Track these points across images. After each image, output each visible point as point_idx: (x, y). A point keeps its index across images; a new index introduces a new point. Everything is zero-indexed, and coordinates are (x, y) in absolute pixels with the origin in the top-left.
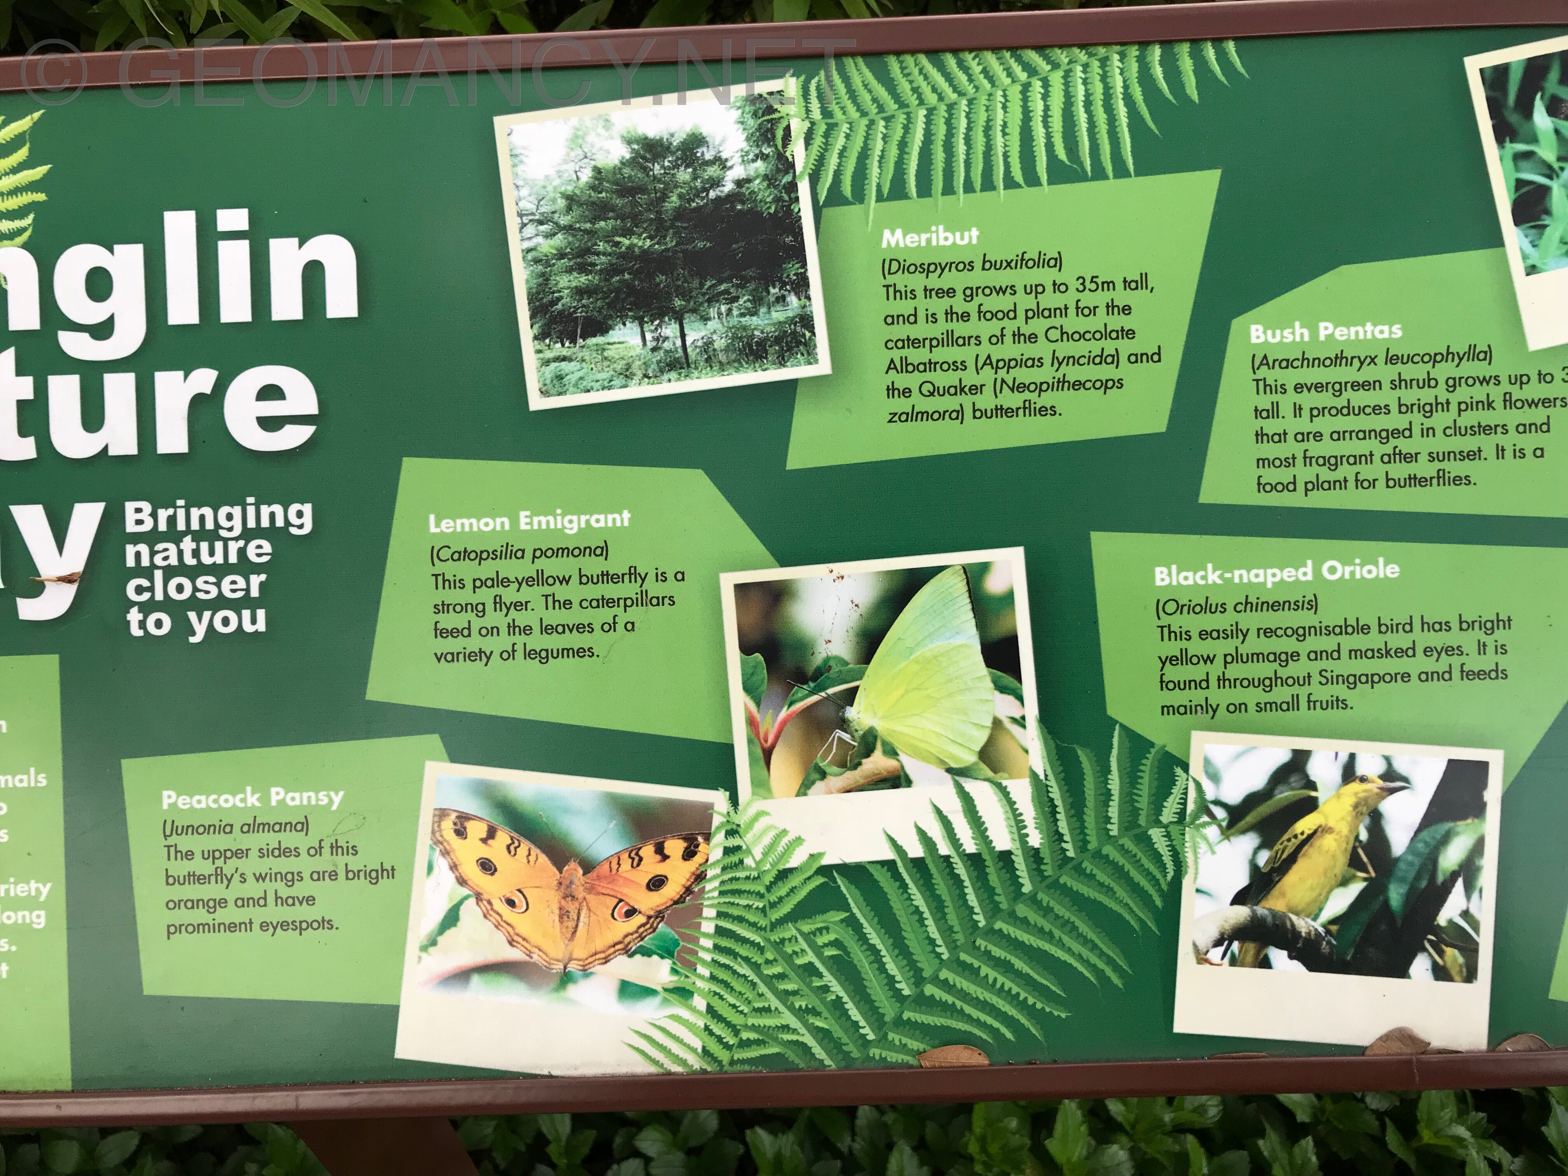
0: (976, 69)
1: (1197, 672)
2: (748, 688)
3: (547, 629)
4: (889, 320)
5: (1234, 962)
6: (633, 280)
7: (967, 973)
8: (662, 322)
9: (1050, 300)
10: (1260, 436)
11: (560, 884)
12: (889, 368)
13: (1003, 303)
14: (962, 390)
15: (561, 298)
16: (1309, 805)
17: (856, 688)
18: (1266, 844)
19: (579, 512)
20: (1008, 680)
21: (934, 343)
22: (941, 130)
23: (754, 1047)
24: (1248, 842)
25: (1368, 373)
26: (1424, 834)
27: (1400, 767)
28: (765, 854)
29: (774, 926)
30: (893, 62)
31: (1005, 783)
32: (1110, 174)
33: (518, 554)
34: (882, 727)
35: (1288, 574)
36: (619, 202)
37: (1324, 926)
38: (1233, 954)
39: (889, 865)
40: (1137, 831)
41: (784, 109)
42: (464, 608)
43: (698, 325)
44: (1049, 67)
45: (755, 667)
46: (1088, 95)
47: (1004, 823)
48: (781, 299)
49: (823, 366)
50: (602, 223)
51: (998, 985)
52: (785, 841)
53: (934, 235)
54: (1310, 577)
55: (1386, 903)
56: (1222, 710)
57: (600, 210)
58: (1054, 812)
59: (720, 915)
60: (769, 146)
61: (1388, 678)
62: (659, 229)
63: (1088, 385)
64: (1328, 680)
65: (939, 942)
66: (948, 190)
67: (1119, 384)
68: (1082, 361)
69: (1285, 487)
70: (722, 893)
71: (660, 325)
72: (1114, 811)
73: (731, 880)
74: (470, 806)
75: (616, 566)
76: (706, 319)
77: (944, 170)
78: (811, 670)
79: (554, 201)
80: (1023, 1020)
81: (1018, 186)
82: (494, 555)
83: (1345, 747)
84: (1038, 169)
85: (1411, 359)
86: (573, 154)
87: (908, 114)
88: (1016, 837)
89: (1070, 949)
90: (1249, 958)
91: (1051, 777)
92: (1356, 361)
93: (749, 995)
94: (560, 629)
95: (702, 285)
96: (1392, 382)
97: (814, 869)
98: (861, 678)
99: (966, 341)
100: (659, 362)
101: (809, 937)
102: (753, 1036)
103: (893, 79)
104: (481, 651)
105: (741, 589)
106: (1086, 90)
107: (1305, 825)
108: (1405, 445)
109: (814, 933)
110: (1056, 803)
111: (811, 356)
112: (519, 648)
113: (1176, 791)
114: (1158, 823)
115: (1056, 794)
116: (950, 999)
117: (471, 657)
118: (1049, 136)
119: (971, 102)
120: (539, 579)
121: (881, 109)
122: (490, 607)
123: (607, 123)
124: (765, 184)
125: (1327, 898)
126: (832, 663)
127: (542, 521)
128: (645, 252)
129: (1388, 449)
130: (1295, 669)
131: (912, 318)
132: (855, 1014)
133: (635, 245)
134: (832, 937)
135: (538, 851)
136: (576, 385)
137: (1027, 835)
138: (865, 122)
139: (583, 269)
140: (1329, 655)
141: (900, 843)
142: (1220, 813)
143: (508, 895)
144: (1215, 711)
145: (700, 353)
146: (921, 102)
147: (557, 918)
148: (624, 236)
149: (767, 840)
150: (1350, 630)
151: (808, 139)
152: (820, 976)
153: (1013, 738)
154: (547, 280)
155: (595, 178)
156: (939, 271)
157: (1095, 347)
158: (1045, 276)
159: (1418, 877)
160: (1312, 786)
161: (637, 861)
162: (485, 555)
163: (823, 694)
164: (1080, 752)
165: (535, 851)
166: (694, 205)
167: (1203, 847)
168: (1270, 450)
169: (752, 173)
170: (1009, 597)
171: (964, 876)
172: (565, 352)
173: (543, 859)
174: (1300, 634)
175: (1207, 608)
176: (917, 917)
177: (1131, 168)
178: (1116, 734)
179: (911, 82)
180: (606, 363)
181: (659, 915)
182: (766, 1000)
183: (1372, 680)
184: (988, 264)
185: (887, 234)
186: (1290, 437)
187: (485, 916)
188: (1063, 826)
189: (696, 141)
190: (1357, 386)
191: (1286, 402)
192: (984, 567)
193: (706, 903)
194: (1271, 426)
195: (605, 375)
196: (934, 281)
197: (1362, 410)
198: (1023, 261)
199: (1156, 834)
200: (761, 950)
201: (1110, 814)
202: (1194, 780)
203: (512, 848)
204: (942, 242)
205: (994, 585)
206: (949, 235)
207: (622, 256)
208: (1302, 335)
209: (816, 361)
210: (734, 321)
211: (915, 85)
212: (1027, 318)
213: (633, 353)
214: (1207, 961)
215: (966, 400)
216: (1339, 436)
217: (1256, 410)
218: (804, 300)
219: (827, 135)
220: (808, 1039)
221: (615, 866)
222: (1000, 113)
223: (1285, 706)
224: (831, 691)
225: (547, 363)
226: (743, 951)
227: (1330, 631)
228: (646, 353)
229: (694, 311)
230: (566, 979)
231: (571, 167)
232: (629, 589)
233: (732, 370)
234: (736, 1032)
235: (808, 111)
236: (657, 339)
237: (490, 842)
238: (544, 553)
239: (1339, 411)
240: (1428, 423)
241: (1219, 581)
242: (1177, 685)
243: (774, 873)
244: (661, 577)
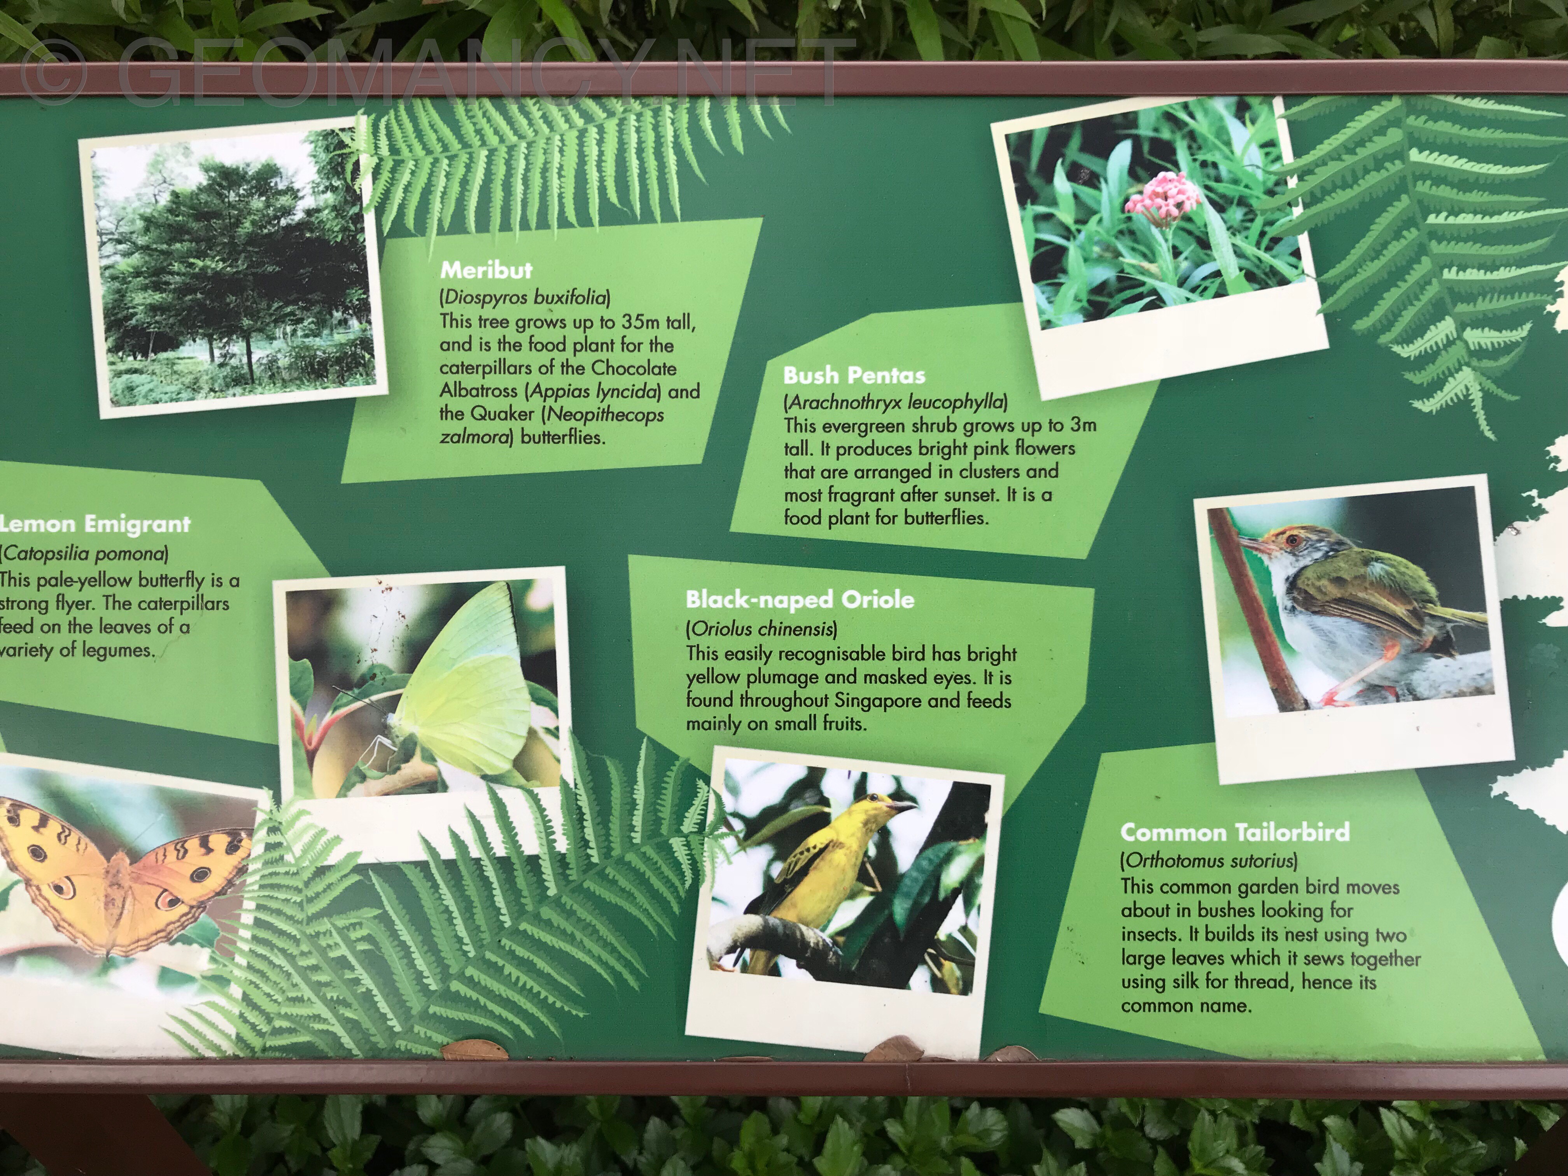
0: (536, 114)
1: (721, 690)
2: (296, 692)
3: (106, 628)
4: (445, 346)
5: (745, 969)
6: (205, 299)
7: (492, 970)
8: (230, 339)
9: (597, 334)
10: (789, 471)
11: (107, 872)
12: (443, 391)
13: (553, 335)
14: (512, 415)
15: (135, 314)
16: (822, 821)
17: (399, 696)
18: (780, 856)
19: (142, 518)
20: (545, 692)
21: (486, 370)
22: (500, 171)
23: (286, 1035)
24: (762, 854)
25: (892, 416)
26: (929, 853)
27: (909, 787)
28: (305, 851)
29: (310, 919)
30: (458, 105)
31: (536, 790)
32: (659, 218)
33: (82, 555)
34: (422, 733)
35: (810, 601)
36: (195, 225)
37: (832, 937)
38: (745, 962)
39: (423, 866)
40: (659, 840)
41: (354, 146)
42: (28, 605)
43: (264, 344)
44: (605, 115)
45: (303, 672)
46: (640, 142)
47: (534, 829)
48: (344, 323)
49: (380, 387)
50: (178, 245)
51: (520, 984)
52: (324, 839)
53: (490, 269)
54: (830, 605)
55: (891, 916)
56: (744, 727)
57: (176, 232)
58: (581, 819)
59: (259, 907)
60: (339, 179)
61: (900, 703)
62: (232, 253)
63: (631, 416)
64: (844, 702)
65: (467, 940)
66: (506, 226)
67: (660, 417)
68: (626, 393)
69: (811, 520)
70: (262, 887)
71: (228, 343)
72: (638, 820)
73: (271, 874)
74: (24, 794)
75: (175, 570)
76: (271, 338)
77: (502, 208)
78: (356, 676)
79: (133, 222)
80: (543, 1018)
81: (571, 226)
82: (59, 555)
83: (858, 766)
84: (591, 211)
85: (932, 404)
86: (152, 178)
87: (471, 154)
88: (544, 842)
89: (589, 951)
90: (760, 965)
91: (580, 785)
92: (882, 404)
93: (284, 984)
94: (119, 629)
95: (269, 307)
96: (914, 424)
97: (350, 867)
98: (404, 687)
99: (517, 369)
100: (225, 377)
101: (342, 932)
102: (285, 1024)
103: (458, 121)
104: (42, 647)
105: (293, 597)
106: (639, 138)
107: (817, 839)
108: (924, 485)
109: (347, 928)
110: (584, 810)
111: (369, 376)
112: (79, 645)
113: (698, 802)
114: (679, 833)
115: (584, 802)
116: (474, 996)
117: (32, 652)
118: (602, 180)
119: (530, 145)
120: (101, 580)
121: (445, 148)
122: (52, 605)
123: (187, 151)
124: (334, 214)
125: (835, 911)
126: (377, 671)
127: (107, 525)
128: (217, 274)
129: (908, 488)
130: (813, 691)
131: (466, 346)
132: (383, 1006)
133: (208, 267)
134: (364, 932)
135: (87, 840)
136: (146, 397)
137: (555, 841)
138: (429, 160)
139: (157, 287)
140: (846, 679)
141: (433, 845)
142: (738, 825)
143: (57, 882)
144: (737, 728)
145: (265, 370)
146: (484, 143)
147: (102, 905)
148: (199, 258)
149: (307, 838)
150: (866, 656)
151: (376, 173)
152: (352, 968)
153: (547, 747)
154: (123, 296)
155: (174, 202)
156: (494, 302)
157: (638, 381)
158: (594, 311)
159: (921, 893)
160: (825, 802)
161: (182, 853)
162: (50, 555)
163: (367, 700)
164: (608, 763)
165: (85, 840)
166: (266, 231)
167: (720, 857)
168: (799, 485)
169: (322, 204)
170: (549, 615)
171: (493, 878)
172: (137, 365)
173: (92, 848)
174: (820, 657)
175: (733, 630)
176: (446, 916)
177: (678, 213)
178: (644, 746)
179: (475, 124)
180: (175, 377)
181: (201, 905)
182: (299, 990)
183: (885, 703)
184: (540, 298)
185: (446, 265)
186: (817, 473)
187: (33, 902)
188: (589, 833)
189: (270, 171)
190: (881, 427)
191: (815, 440)
192: (527, 584)
193: (246, 895)
194: (800, 462)
195: (173, 388)
196: (489, 312)
197: (885, 450)
198: (572, 297)
199: (677, 843)
200: (296, 941)
201: (634, 823)
202: (715, 792)
203: (63, 836)
204: (498, 276)
205: (536, 601)
206: (504, 268)
207: (195, 276)
208: (832, 378)
209: (374, 382)
210: (298, 341)
211: (478, 127)
212: (575, 350)
213: (201, 368)
214: (720, 967)
215: (516, 426)
216: (862, 474)
217: (787, 447)
218: (365, 325)
219: (393, 171)
220: (338, 1029)
221: (161, 857)
222: (557, 156)
223: (802, 725)
224: (374, 698)
225: (119, 374)
226: (280, 943)
227: (847, 656)
228: (214, 368)
229: (261, 330)
230: (108, 964)
231: (150, 191)
232: (186, 593)
233: (294, 388)
234: (269, 1019)
235: (377, 147)
236: (225, 356)
237: (42, 830)
238: (106, 555)
239: (864, 451)
240: (946, 465)
241: (746, 606)
242: (703, 702)
243: (313, 869)
244: (217, 582)
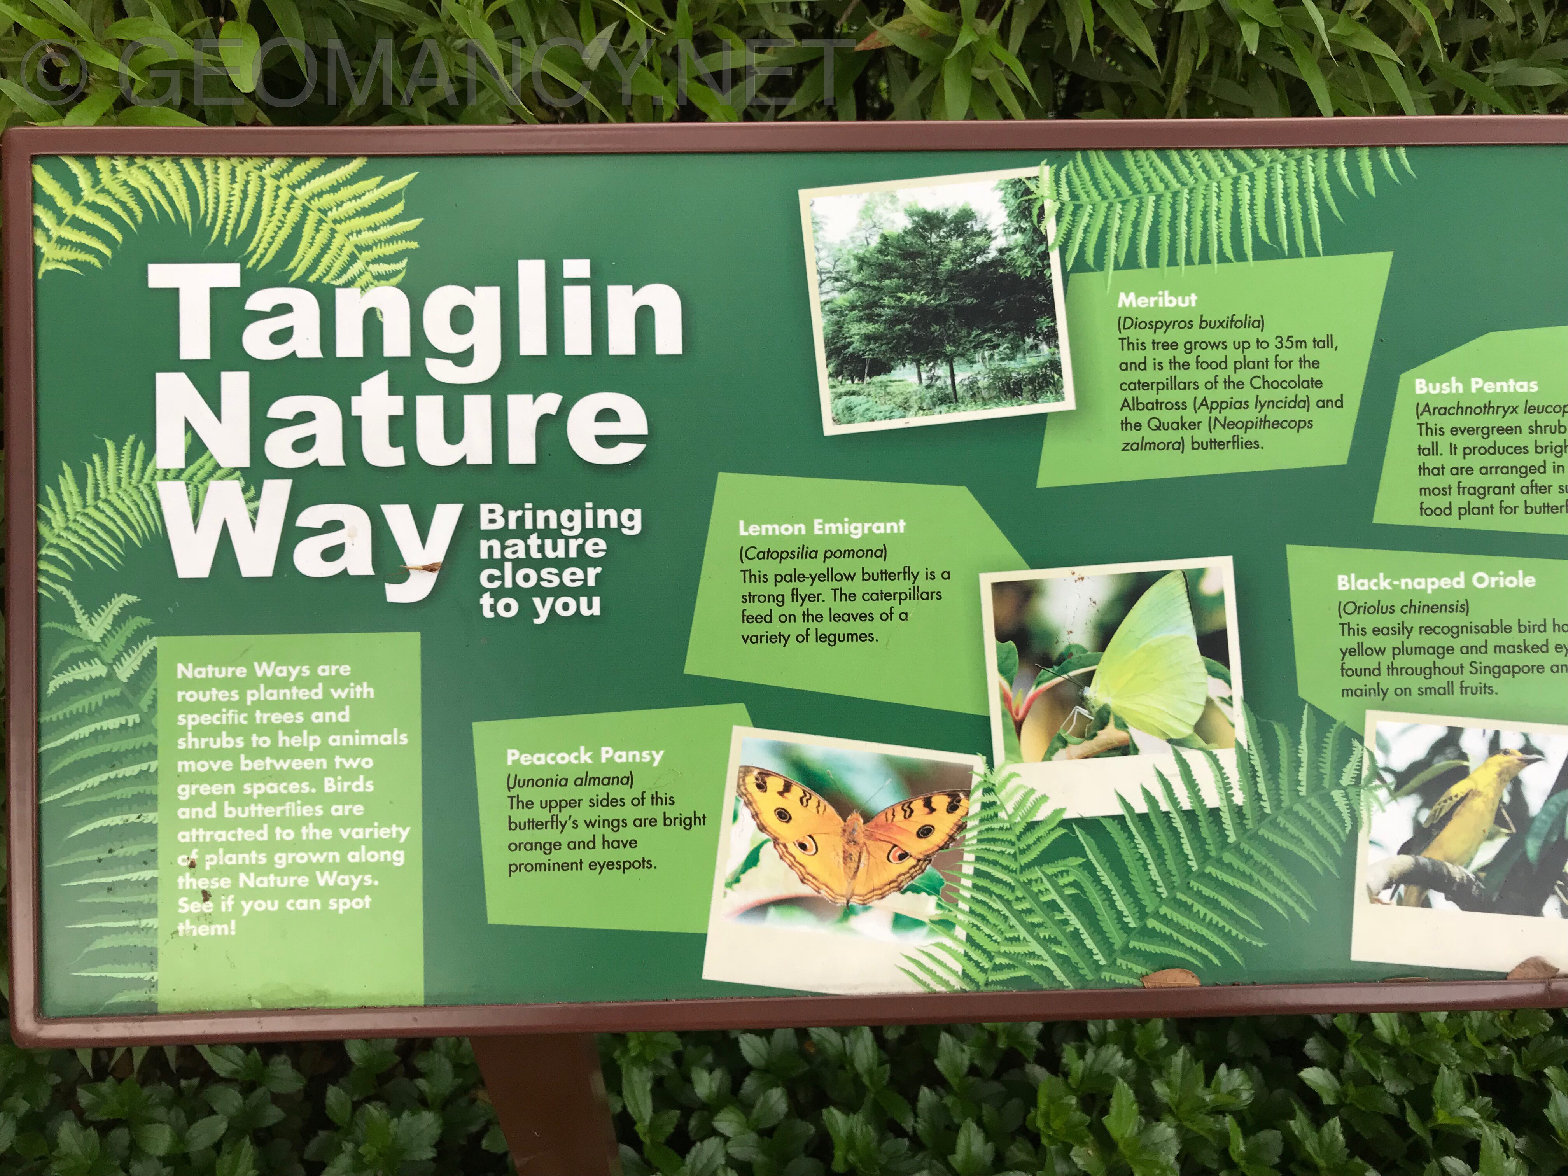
0: (1196, 164)
1: (1370, 662)
2: (1002, 670)
3: (835, 618)
4: (1124, 367)
5: (1400, 902)
6: (913, 329)
7: (1182, 909)
8: (935, 364)
9: (1254, 354)
10: (1422, 469)
11: (844, 831)
12: (1123, 406)
13: (1216, 355)
14: (1183, 425)
15: (852, 343)
16: (1462, 773)
17: (1093, 673)
18: (1426, 804)
19: (863, 521)
20: (1219, 666)
21: (1160, 386)
22: (1167, 213)
23: (1006, 970)
24: (1410, 804)
25: (1510, 420)
26: (1555, 798)
27: (1537, 742)
28: (1016, 809)
29: (1023, 869)
30: (1128, 156)
31: (1215, 752)
32: (1303, 253)
33: (812, 555)
34: (1114, 704)
35: (1445, 583)
36: (902, 264)
37: (1475, 873)
38: (1400, 896)
39: (1120, 819)
40: (1322, 792)
41: (1038, 193)
42: (767, 598)
43: (965, 367)
44: (1255, 165)
45: (1009, 653)
46: (1286, 188)
47: (1214, 785)
48: (1034, 347)
49: (1069, 403)
50: (888, 282)
51: (1208, 919)
52: (1032, 798)
53: (1161, 299)
54: (1462, 586)
55: (1524, 854)
56: (1391, 693)
57: (886, 270)
58: (1254, 776)
59: (978, 859)
60: (1027, 221)
61: (1526, 669)
62: (935, 286)
63: (1285, 424)
64: (1477, 670)
65: (1160, 883)
66: (1173, 262)
67: (1310, 424)
68: (1280, 404)
69: (1443, 512)
70: (980, 841)
71: (933, 367)
72: (1303, 776)
73: (987, 830)
74: (770, 764)
75: (893, 565)
76: (972, 362)
77: (1170, 246)
78: (1056, 655)
79: (848, 262)
80: (1228, 949)
81: (1228, 260)
82: (793, 555)
83: (1491, 725)
84: (1245, 247)
85: (1545, 409)
86: (864, 223)
87: (1140, 199)
88: (1224, 797)
89: (1266, 890)
90: (1413, 899)
91: (1253, 747)
92: (1501, 410)
93: (1002, 927)
94: (846, 617)
95: (969, 334)
96: (1530, 427)
97: (1057, 822)
98: (1097, 664)
99: (1186, 385)
100: (932, 397)
101: (1052, 879)
102: (1004, 961)
103: (1128, 170)
104: (780, 635)
105: (998, 587)
106: (1285, 184)
107: (1458, 789)
108: (1541, 480)
109: (1056, 875)
110: (1257, 768)
111: (1058, 394)
112: (812, 633)
113: (1354, 759)
114: (1338, 786)
115: (1256, 761)
116: (1168, 931)
117: (772, 639)
118: (1254, 221)
119: (1191, 191)
120: (829, 575)
121: (1118, 194)
122: (788, 598)
123: (893, 199)
124: (1023, 252)
125: (1476, 850)
126: (1073, 650)
127: (832, 527)
128: (923, 307)
129: (1527, 482)
130: (1450, 661)
131: (1142, 366)
132: (1090, 943)
133: (915, 300)
134: (1071, 879)
135: (826, 803)
136: (863, 415)
137: (1233, 795)
138: (1105, 204)
139: (871, 318)
140: (1478, 650)
141: (1128, 801)
142: (1389, 778)
143: (801, 840)
144: (1385, 694)
145: (967, 390)
146: (1151, 190)
147: (841, 860)
148: (905, 292)
149: (1017, 797)
150: (1495, 629)
151: (1059, 216)
152: (1061, 911)
153: (1223, 714)
154: (841, 327)
155: (882, 244)
156: (1165, 327)
157: (1290, 394)
158: (1251, 334)
159: (1550, 833)
160: (1464, 756)
161: (909, 812)
162: (784, 555)
163: (1065, 676)
164: (1276, 727)
165: (824, 803)
166: (964, 268)
167: (1375, 806)
168: (1431, 481)
169: (1012, 244)
170: (1220, 598)
171: (1181, 829)
172: (854, 388)
173: (830, 809)
174: (1455, 631)
175: (1378, 609)
176: (1141, 863)
177: (1320, 249)
178: (1306, 712)
179: (1143, 173)
180: (889, 397)
181: (927, 859)
182: (1016, 931)
183: (1513, 670)
184: (1204, 324)
185: (1122, 296)
186: (1447, 471)
187: (781, 858)
188: (1262, 788)
189: (966, 216)
190: (1501, 430)
191: (1444, 443)
192: (1200, 573)
193: (966, 849)
194: (1432, 462)
195: (886, 408)
196: (1160, 336)
197: (1505, 450)
198: (1232, 322)
199: (1337, 795)
200: (1012, 888)
201: (1300, 778)
202: (1368, 751)
203: (804, 800)
204: (1167, 305)
205: (1208, 587)
206: (1172, 298)
207: (903, 308)
208: (1457, 388)
209: (1063, 399)
210: (995, 364)
211: (1146, 176)
212: (1236, 368)
213: (910, 390)
214: (1379, 901)
215: (1187, 434)
216: (1486, 470)
217: (1419, 448)
218: (1053, 349)
219: (1074, 214)
220: (1051, 965)
221: (890, 817)
222: (1215, 200)
223: (1442, 691)
224: (1072, 674)
225: (839, 396)
226: (997, 889)
227: (1478, 630)
228: (921, 389)
229: (962, 355)
230: (848, 911)
231: (862, 234)
232: (903, 585)
233: (993, 405)
234: (991, 958)
235: (1059, 194)
236: (931, 378)
237: (786, 794)
238: (833, 554)
239: (1487, 451)
240: (1559, 462)
241: (1389, 588)
242: (1355, 672)
243: (1024, 825)
244: (930, 576)
